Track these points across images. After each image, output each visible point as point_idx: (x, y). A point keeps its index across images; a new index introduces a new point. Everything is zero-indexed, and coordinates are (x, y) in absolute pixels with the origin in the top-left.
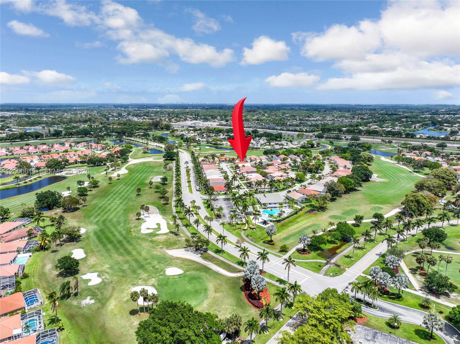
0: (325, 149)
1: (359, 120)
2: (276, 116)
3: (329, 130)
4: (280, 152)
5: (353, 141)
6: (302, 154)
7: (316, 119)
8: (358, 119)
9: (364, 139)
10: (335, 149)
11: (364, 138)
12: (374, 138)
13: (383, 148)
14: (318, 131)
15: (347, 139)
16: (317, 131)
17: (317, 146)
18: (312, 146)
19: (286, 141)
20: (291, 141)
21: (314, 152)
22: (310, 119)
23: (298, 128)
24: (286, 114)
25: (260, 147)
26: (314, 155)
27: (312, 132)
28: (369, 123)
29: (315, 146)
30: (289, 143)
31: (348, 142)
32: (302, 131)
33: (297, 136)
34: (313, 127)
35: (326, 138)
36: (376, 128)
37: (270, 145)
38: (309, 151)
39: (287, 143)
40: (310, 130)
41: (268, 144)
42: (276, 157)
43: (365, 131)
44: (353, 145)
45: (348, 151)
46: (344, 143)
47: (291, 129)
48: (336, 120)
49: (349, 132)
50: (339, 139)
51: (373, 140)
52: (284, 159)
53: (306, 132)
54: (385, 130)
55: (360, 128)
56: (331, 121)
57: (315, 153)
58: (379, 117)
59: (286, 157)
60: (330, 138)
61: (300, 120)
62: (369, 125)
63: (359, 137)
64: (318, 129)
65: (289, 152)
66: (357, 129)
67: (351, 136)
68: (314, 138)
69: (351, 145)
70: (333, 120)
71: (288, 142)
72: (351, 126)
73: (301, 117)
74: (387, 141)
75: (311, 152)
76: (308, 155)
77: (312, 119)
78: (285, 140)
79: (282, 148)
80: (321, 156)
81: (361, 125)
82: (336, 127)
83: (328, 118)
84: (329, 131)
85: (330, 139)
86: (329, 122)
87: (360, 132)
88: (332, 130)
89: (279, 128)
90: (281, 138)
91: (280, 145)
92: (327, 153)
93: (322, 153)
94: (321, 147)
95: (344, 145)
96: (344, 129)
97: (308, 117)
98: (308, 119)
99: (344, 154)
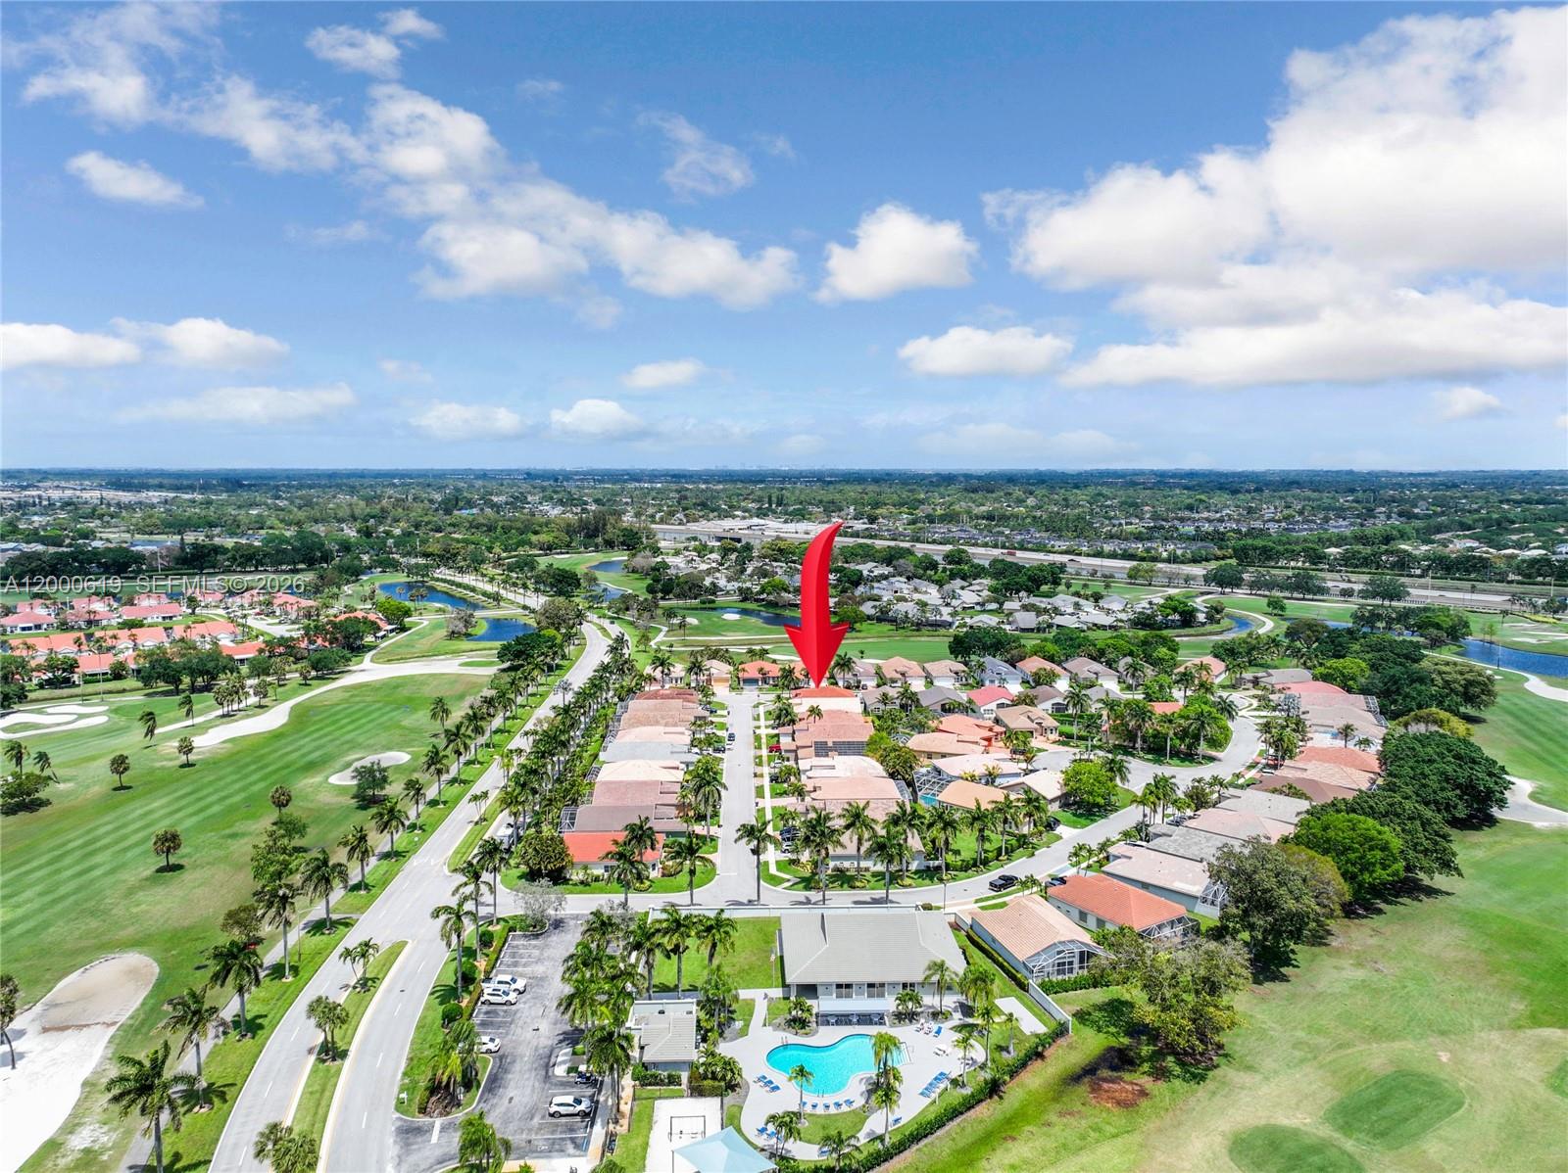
0: (1243, 634)
1: (1395, 521)
2: (1067, 506)
3: (1267, 555)
4: (1031, 642)
5: (1378, 601)
6: (1131, 654)
7: (1218, 515)
8: (1389, 517)
9: (1422, 594)
10: (1291, 634)
11: (1425, 587)
12: (1473, 590)
13: (1524, 632)
14: (1224, 558)
15: (1347, 593)
16: (1217, 558)
17: (1211, 619)
18: (1188, 619)
19: (1077, 594)
20: (1097, 598)
21: (1188, 646)
22: (1196, 516)
23: (1139, 547)
24: (1107, 498)
25: (950, 619)
26: (1188, 660)
27: (1195, 561)
28: (1439, 531)
29: (1201, 617)
30: (1088, 606)
31: (1352, 605)
32: (1155, 559)
33: (1130, 577)
34: (1200, 544)
35: (1253, 585)
36: (1472, 549)
37: (999, 611)
38: (1165, 641)
39: (1077, 605)
40: (1189, 556)
41: (994, 606)
42: (1004, 668)
43: (1427, 558)
44: (1379, 617)
45: (1356, 647)
46: (1333, 610)
47: (1107, 548)
48: (1298, 518)
49: (1350, 562)
50: (1309, 591)
51: (1468, 596)
52: (1039, 680)
53: (1173, 559)
54: (1513, 557)
55: (1402, 547)
56: (1279, 521)
57: (1193, 652)
58: (1477, 511)
59: (1048, 665)
60: (1270, 586)
61: (1155, 517)
62: (1438, 537)
63: (1403, 585)
64: (1221, 548)
65: (1070, 644)
66: (1386, 552)
67: (1366, 578)
68: (1199, 586)
69: (1368, 619)
70: (1286, 518)
71: (1082, 602)
72: (1362, 539)
73: (1161, 510)
74: (1540, 602)
75: (1174, 649)
76: (1155, 663)
77: (1206, 514)
78: (1072, 589)
79: (1050, 626)
80: (1217, 666)
81: (1403, 536)
82: (1297, 543)
83: (1268, 512)
84: (1269, 558)
85: (1270, 589)
86: (1270, 525)
87: (1404, 564)
88: (1279, 555)
89: (1063, 545)
90: (1056, 582)
91: (1039, 612)
92: (1249, 653)
93: (1227, 652)
94: (1225, 623)
95: (1336, 617)
96: (1333, 550)
97: (1190, 508)
98: (1187, 514)
99: (1332, 662)
